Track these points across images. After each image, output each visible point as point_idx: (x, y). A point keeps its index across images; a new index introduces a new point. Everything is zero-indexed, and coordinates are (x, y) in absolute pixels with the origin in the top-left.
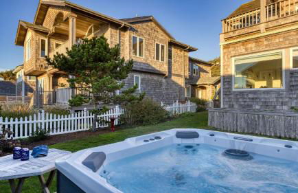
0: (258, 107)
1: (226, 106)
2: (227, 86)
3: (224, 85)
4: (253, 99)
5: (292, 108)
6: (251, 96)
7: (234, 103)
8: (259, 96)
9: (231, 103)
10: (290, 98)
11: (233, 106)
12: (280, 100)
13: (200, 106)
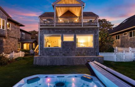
0: (53, 54)
1: (41, 54)
2: (42, 46)
3: (40, 45)
4: (51, 51)
5: (63, 54)
6: (51, 50)
7: (45, 53)
8: (54, 50)
9: (43, 53)
10: (63, 51)
11: (44, 54)
12: (60, 52)
13: (27, 53)
